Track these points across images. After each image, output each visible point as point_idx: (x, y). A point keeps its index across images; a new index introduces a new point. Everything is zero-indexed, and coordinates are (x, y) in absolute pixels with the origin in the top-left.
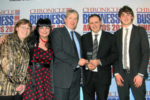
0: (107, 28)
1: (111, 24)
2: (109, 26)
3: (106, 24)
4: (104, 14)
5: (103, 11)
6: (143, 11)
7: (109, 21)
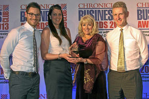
0: (104, 25)
1: (109, 21)
2: (107, 23)
3: (103, 21)
4: (101, 10)
5: (101, 7)
6: (144, 6)
7: (107, 18)
